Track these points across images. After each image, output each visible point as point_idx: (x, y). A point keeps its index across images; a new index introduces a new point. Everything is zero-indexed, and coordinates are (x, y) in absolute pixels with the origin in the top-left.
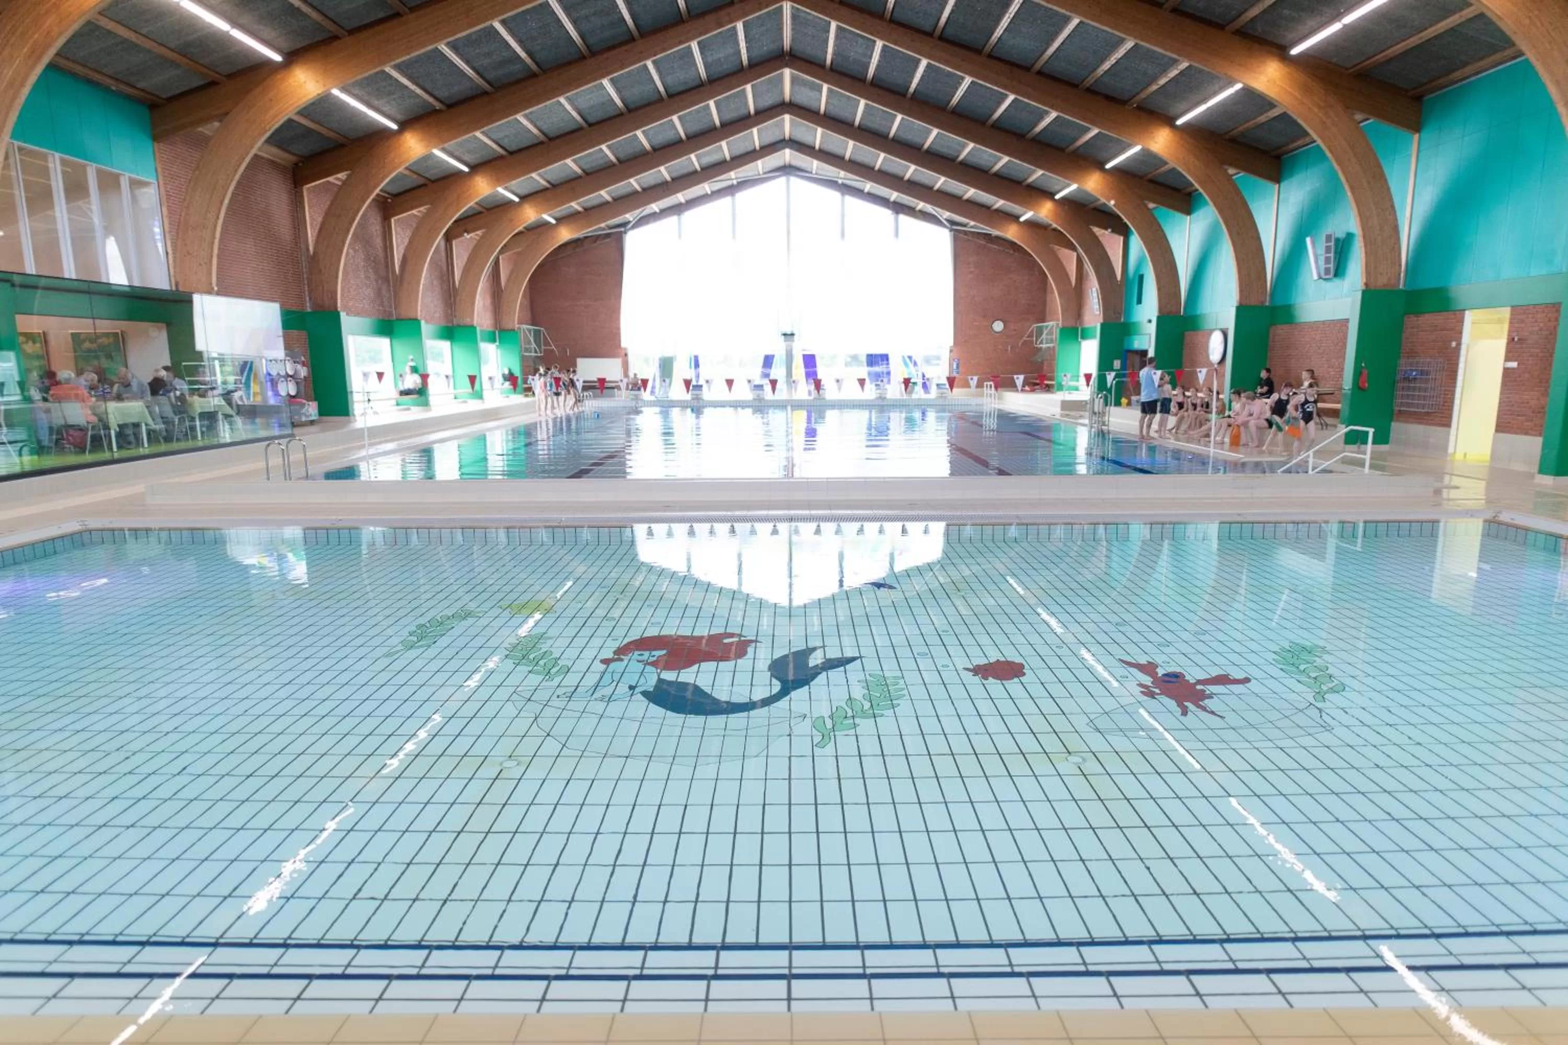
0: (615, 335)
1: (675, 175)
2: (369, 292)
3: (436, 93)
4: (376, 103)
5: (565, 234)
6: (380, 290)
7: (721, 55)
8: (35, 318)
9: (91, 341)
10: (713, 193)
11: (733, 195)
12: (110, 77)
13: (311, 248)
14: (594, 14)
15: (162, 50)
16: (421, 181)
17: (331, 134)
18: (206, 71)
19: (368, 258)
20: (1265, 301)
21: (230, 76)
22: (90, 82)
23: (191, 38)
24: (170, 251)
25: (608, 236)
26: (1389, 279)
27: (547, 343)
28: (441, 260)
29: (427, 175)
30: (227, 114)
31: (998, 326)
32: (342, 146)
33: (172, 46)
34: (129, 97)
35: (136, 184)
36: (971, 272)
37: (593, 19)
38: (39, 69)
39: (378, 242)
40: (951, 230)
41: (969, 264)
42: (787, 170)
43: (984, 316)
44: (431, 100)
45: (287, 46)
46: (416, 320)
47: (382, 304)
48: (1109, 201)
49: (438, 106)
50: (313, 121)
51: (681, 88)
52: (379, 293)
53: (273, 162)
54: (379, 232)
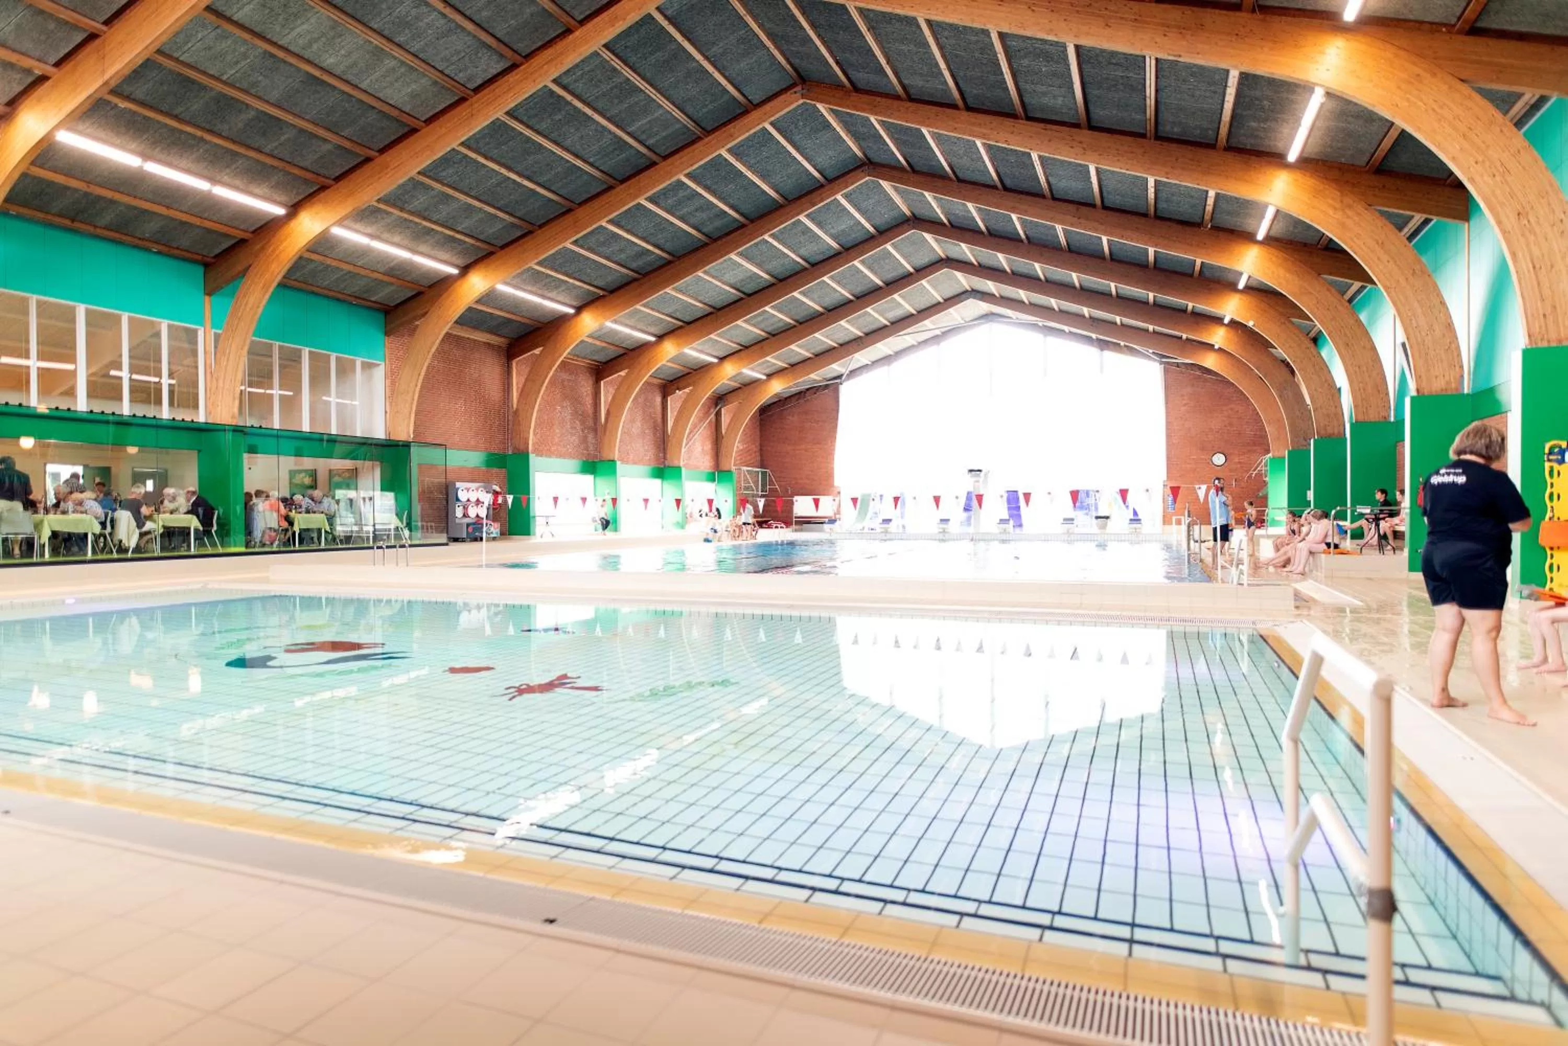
0: (830, 476)
1: (867, 330)
2: (575, 439)
3: (595, 283)
4: (550, 295)
5: (777, 387)
6: (585, 437)
7: (843, 227)
8: (305, 458)
9: (340, 476)
10: (920, 343)
11: (938, 343)
12: (350, 295)
13: (515, 406)
14: (697, 210)
15: (376, 275)
16: (621, 351)
17: (527, 321)
18: (409, 285)
19: (575, 413)
20: (1389, 416)
21: (430, 287)
22: (338, 300)
23: (392, 264)
24: (388, 411)
25: (827, 386)
26: (1448, 383)
27: (771, 483)
28: (655, 413)
29: (624, 345)
30: (426, 313)
31: (1219, 459)
32: (538, 329)
33: (381, 270)
34: (369, 308)
35: (367, 366)
36: (1185, 405)
37: (697, 214)
38: (267, 297)
39: (589, 401)
40: (1161, 363)
41: (1182, 396)
42: (990, 318)
43: (1203, 449)
44: (591, 288)
45: (462, 262)
46: (680, 467)
47: (587, 449)
48: (1248, 321)
49: (601, 293)
50: (508, 312)
51: (821, 257)
52: (584, 440)
53: (489, 344)
54: (589, 392)
